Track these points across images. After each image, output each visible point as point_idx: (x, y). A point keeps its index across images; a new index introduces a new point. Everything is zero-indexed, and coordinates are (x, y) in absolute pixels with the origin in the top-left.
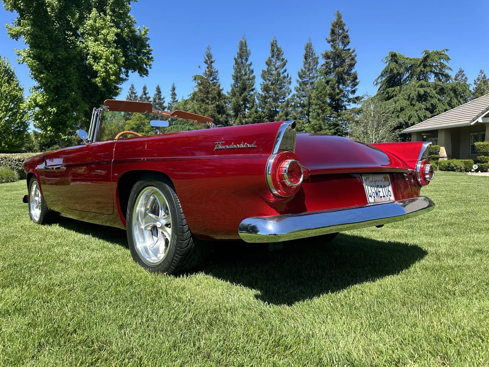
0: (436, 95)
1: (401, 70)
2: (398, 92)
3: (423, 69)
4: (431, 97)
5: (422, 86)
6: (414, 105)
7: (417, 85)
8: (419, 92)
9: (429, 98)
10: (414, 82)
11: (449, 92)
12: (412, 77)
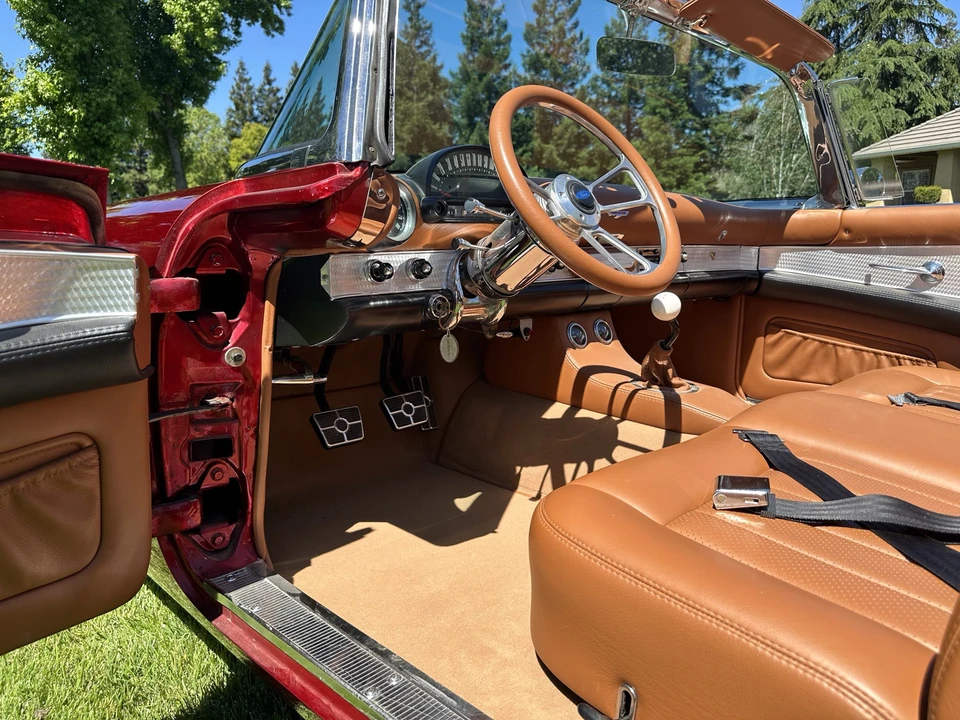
0: (922, 74)
1: (843, 19)
2: (833, 67)
3: (894, 14)
4: (910, 78)
5: (890, 53)
6: (871, 97)
7: (879, 51)
8: (884, 66)
9: (904, 81)
10: (868, 44)
11: (949, 65)
12: (863, 34)
